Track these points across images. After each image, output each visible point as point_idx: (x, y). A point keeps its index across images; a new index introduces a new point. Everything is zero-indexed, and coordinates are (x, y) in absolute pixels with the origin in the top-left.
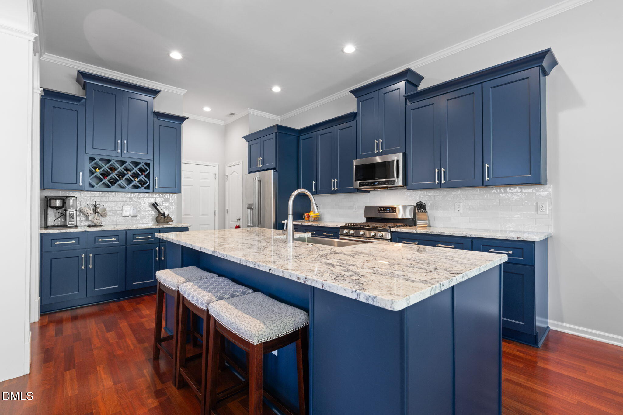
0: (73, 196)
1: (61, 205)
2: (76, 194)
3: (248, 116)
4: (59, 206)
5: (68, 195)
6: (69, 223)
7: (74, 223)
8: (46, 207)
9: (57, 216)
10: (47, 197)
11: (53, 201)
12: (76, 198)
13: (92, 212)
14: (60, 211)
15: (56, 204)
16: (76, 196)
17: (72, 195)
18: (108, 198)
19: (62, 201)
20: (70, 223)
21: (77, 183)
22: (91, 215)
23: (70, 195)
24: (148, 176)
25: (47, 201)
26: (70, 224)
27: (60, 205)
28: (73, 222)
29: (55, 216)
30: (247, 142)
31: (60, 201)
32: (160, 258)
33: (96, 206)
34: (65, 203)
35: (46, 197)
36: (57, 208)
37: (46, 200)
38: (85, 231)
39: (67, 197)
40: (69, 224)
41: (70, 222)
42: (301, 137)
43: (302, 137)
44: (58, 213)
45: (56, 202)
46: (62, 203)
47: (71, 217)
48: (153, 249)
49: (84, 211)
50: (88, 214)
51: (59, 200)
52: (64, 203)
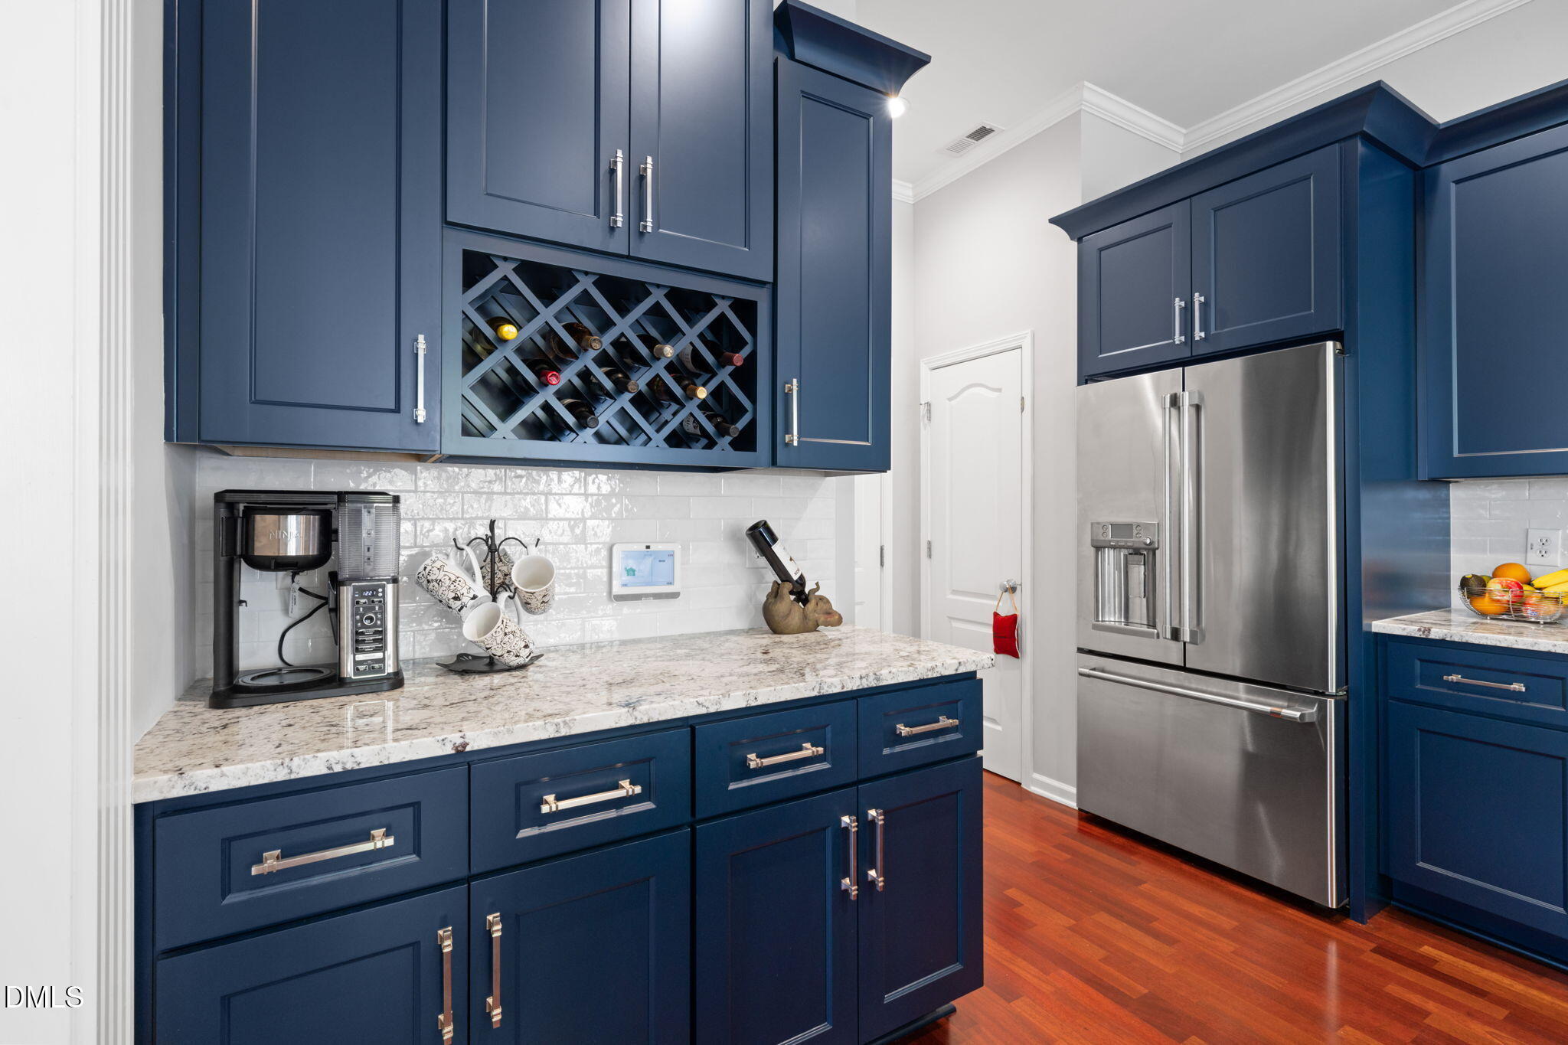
0: (378, 489)
1: (313, 551)
2: (391, 482)
3: (1073, 122)
4: (301, 553)
5: (351, 486)
6: (356, 663)
7: (382, 661)
8: (223, 559)
9: (297, 612)
10: (229, 498)
11: (264, 522)
12: (396, 500)
13: (480, 589)
14: (313, 579)
15: (282, 542)
16: (391, 489)
17: (374, 485)
18: (543, 498)
19: (315, 520)
20: (362, 662)
21: (397, 410)
22: (473, 607)
23: (362, 488)
24: (746, 376)
25: (231, 520)
26: (362, 668)
27: (307, 548)
28: (379, 655)
29: (286, 611)
30: (1072, 239)
31: (307, 523)
32: (862, 881)
33: (497, 550)
34: (336, 532)
35: (219, 497)
36: (294, 566)
37: (223, 513)
38: (460, 752)
39: (342, 496)
40: (357, 671)
41: (360, 657)
42: (1444, 167)
43: (1449, 171)
44: (297, 593)
45: (281, 528)
46: (314, 534)
47: (367, 623)
48: (824, 829)
49: (439, 581)
50: (456, 598)
51: (302, 518)
52: (328, 535)
